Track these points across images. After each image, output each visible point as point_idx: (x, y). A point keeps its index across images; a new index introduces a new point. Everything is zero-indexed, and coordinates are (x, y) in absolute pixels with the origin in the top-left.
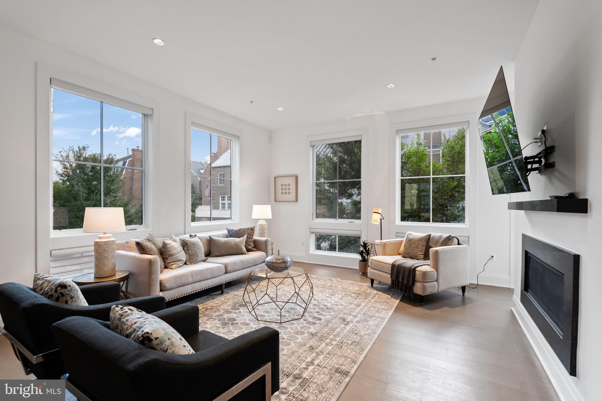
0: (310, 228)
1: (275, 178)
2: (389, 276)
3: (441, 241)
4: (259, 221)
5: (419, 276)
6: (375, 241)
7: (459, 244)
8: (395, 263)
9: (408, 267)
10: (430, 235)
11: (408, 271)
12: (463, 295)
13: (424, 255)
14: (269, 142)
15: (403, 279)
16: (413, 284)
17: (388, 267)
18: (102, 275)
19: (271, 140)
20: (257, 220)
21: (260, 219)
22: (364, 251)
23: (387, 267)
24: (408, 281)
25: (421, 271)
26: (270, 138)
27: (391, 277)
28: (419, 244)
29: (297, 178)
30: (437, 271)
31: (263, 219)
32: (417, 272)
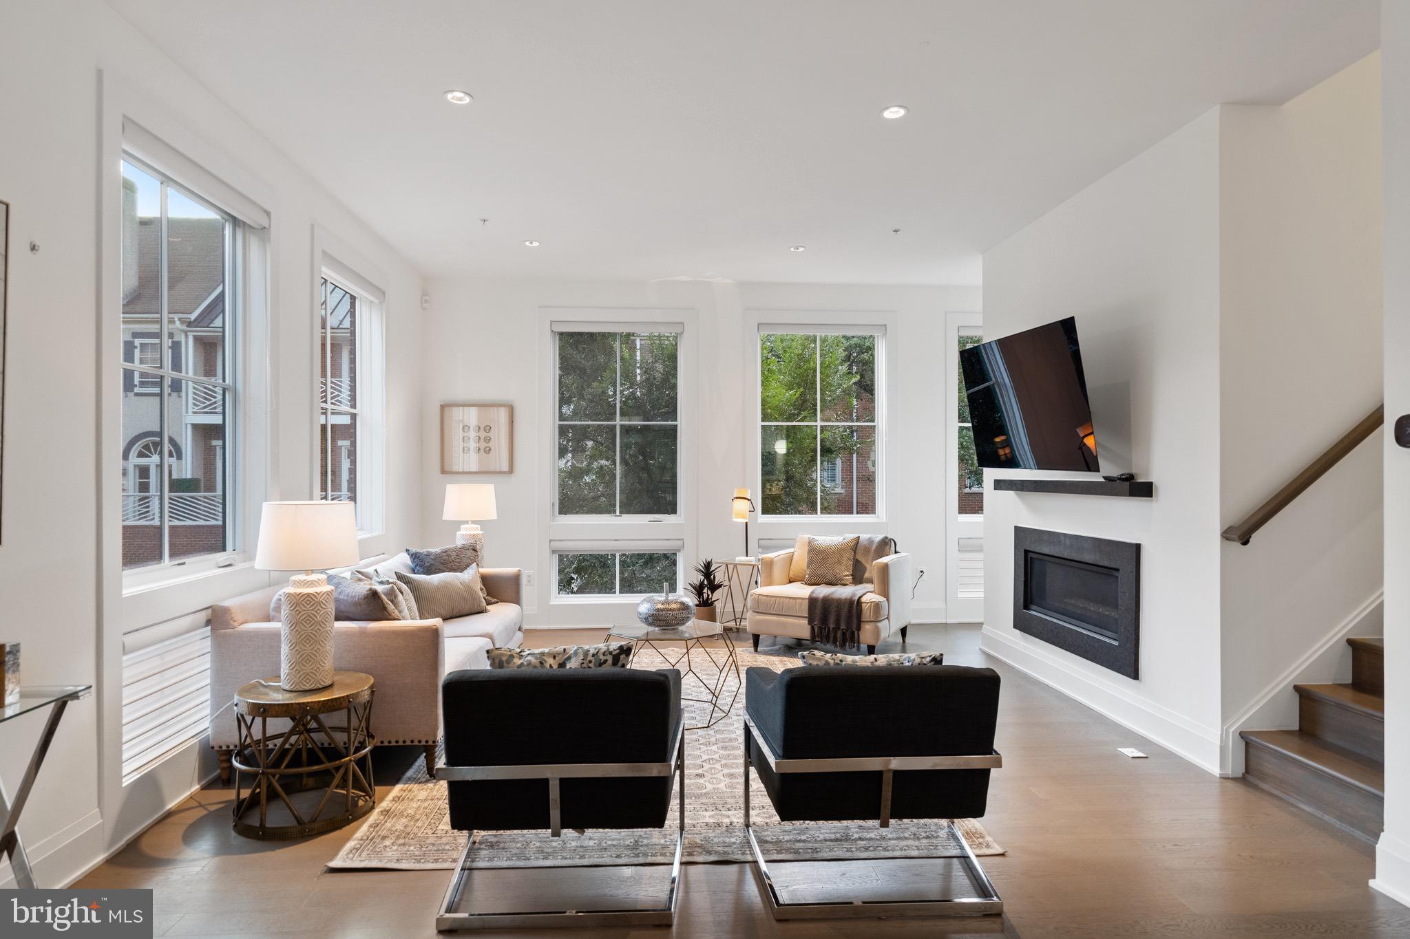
0: (551, 541)
1: (443, 407)
2: (806, 622)
3: (874, 548)
4: (462, 526)
5: (869, 611)
6: (737, 558)
7: (896, 552)
8: (814, 595)
9: (846, 599)
10: (859, 537)
11: (847, 606)
12: (904, 642)
13: (852, 575)
14: (422, 306)
15: (838, 622)
16: (859, 629)
17: (801, 604)
18: (321, 681)
19: (426, 301)
20: (457, 525)
21: (466, 522)
22: (706, 583)
23: (797, 606)
24: (849, 623)
25: (871, 602)
26: (424, 295)
27: (809, 623)
28: (841, 556)
29: (511, 409)
30: (888, 600)
31: (473, 522)
32: (863, 605)
